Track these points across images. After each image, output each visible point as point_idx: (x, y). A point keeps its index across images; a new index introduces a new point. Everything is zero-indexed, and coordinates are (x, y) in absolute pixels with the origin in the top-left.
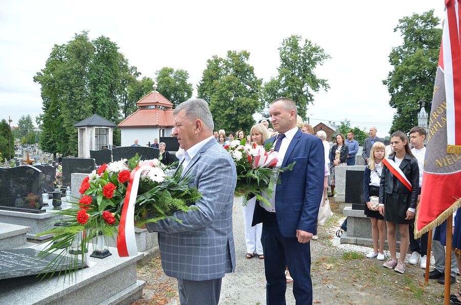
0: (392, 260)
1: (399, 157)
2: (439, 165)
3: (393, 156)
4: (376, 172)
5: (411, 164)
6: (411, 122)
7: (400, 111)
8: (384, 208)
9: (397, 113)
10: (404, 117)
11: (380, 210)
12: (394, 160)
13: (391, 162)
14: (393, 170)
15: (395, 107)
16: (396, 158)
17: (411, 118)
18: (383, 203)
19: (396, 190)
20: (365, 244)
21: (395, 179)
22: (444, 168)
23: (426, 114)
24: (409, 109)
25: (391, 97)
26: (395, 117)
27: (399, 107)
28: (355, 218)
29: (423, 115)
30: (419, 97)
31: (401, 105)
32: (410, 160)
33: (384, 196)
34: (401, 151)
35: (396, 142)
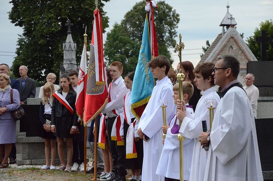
0: (62, 165)
1: (65, 92)
2: (94, 91)
3: (61, 91)
4: (49, 104)
6: (49, 51)
7: (28, 33)
8: (55, 128)
9: (24, 34)
10: (36, 43)
12: (61, 94)
13: (59, 95)
14: (61, 101)
15: (20, 24)
16: (63, 93)
17: (48, 44)
18: (54, 125)
19: (64, 114)
22: (96, 92)
23: (74, 45)
24: (44, 29)
25: (13, 6)
26: (20, 42)
27: (28, 24)
28: (29, 143)
29: (70, 45)
30: (60, 10)
31: (31, 21)
32: (73, 93)
33: (55, 120)
34: (67, 88)
35: (65, 82)
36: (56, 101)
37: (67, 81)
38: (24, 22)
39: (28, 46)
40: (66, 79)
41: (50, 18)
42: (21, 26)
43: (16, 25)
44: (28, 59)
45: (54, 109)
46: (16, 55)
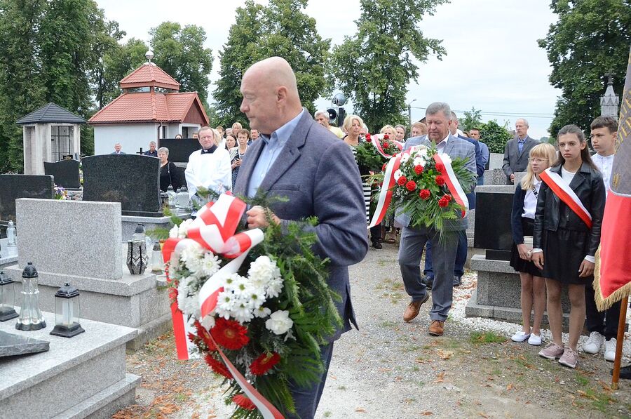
0: (554, 345)
1: (570, 170)
5: (592, 179)
6: (589, 111)
7: (567, 94)
8: (542, 256)
9: (564, 96)
10: (575, 104)
11: (536, 259)
12: (560, 173)
13: (554, 177)
14: (558, 191)
15: (560, 86)
16: (564, 171)
17: (588, 104)
18: (541, 248)
19: (564, 225)
20: (508, 318)
21: (563, 206)
23: (615, 98)
24: (584, 89)
25: (553, 69)
26: (559, 103)
27: (568, 86)
28: (490, 273)
29: (610, 99)
30: (603, 68)
31: (570, 82)
32: (590, 174)
33: (542, 235)
34: (576, 159)
35: (571, 143)
36: (546, 191)
37: (577, 141)
38: (563, 84)
39: (566, 107)
40: (576, 137)
41: (592, 78)
42: (560, 88)
43: (556, 87)
44: (566, 119)
45: (542, 209)
46: (555, 116)
